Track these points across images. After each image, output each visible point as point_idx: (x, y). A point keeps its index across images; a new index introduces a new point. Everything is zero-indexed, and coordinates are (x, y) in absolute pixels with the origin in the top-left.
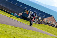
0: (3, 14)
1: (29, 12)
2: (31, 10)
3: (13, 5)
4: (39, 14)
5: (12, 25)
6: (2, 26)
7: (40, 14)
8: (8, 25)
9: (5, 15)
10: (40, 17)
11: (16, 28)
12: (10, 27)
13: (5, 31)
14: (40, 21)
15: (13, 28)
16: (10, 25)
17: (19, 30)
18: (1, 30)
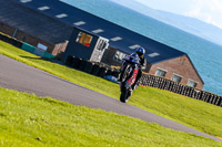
1: (96, 38)
2: (100, 31)
5: (29, 91)
8: (12, 91)
11: (42, 103)
13: (2, 115)
15: (33, 100)
16: (21, 89)
17: (56, 108)
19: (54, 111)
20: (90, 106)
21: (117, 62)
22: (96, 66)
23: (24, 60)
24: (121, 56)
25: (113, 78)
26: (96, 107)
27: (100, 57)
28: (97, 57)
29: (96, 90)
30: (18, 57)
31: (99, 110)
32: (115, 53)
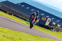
0: (19, 21)
1: (47, 18)
2: (48, 16)
3: (29, 11)
5: (28, 33)
6: (17, 33)
7: (59, 21)
8: (23, 33)
9: (20, 21)
10: (58, 25)
11: (32, 36)
12: (26, 35)
13: (20, 39)
14: (58, 28)
15: (29, 36)
16: (26, 32)
17: (35, 38)
18: (15, 37)
20: (45, 37)
22: (47, 26)
23: (27, 24)
24: (54, 24)
25: (52, 30)
26: (47, 38)
28: (47, 24)
29: (47, 33)
30: (25, 24)
31: (48, 39)
32: (52, 23)
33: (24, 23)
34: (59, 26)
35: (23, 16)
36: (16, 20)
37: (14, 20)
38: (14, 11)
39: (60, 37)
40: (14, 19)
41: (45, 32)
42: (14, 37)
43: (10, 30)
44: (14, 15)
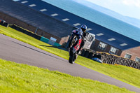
3: (47, 16)
4: (110, 40)
5: (44, 67)
6: (19, 68)
8: (33, 67)
9: (27, 41)
10: (112, 48)
11: (53, 74)
12: (39, 71)
13: (27, 82)
15: (47, 73)
16: (40, 66)
17: (61, 78)
18: (16, 77)
19: (60, 80)
20: (83, 77)
21: (101, 49)
22: (87, 51)
23: (42, 47)
24: (103, 45)
25: (98, 59)
26: (87, 78)
27: (89, 46)
29: (87, 66)
30: (38, 46)
32: (99, 43)
33: (34, 44)
34: (113, 50)
35: (34, 29)
36: (18, 37)
37: (12, 37)
38: (12, 17)
39: (117, 76)
40: (13, 35)
41: (83, 65)
42: (12, 76)
43: (5, 61)
44: (13, 27)
